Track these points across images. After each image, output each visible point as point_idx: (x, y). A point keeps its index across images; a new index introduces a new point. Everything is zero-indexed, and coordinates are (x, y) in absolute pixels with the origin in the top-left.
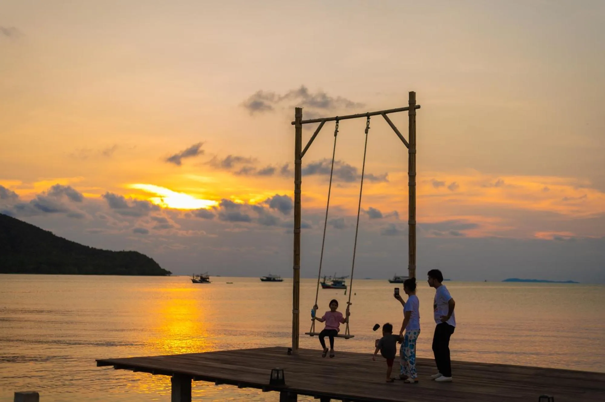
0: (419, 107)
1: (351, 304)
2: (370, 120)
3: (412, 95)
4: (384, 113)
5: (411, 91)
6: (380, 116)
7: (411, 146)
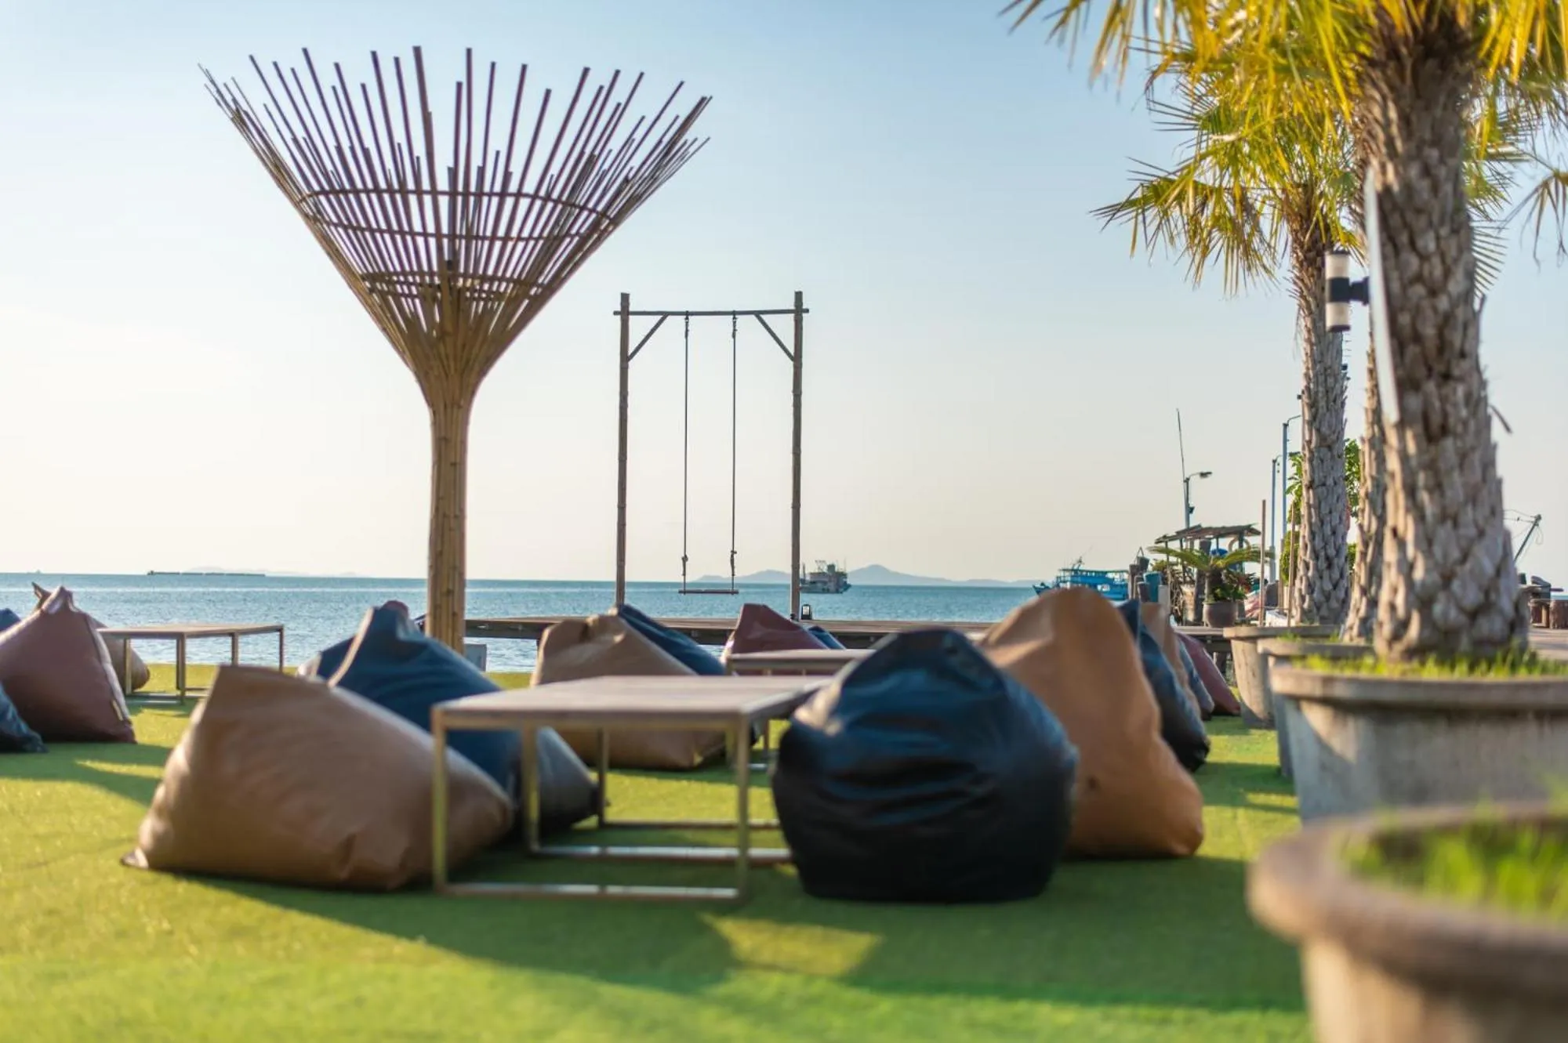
0: (807, 311)
1: (736, 553)
2: (738, 321)
3: (799, 296)
4: (758, 314)
5: (797, 290)
6: (753, 317)
7: (797, 358)
